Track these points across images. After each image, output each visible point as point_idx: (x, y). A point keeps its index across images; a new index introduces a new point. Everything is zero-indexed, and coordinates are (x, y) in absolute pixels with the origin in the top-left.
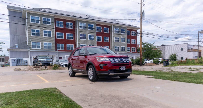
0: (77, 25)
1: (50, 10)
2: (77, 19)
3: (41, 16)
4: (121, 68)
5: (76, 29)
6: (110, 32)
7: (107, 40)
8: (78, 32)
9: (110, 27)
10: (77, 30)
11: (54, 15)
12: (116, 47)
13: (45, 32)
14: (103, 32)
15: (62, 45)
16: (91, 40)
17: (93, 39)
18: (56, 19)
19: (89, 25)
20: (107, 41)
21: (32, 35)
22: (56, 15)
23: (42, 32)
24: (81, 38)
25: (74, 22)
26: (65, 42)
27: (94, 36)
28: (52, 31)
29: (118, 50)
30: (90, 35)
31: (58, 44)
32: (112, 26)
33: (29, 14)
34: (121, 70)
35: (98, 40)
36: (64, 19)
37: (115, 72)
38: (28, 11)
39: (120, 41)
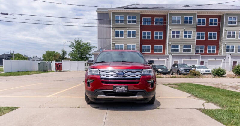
0: (169, 21)
1: (139, 6)
2: (169, 11)
3: (126, 14)
4: (115, 89)
5: (167, 25)
6: (219, 24)
7: (213, 37)
8: (169, 29)
9: (220, 17)
10: (168, 27)
11: (140, 11)
12: (228, 47)
13: (129, 32)
14: (207, 25)
15: (148, 47)
16: (188, 38)
17: (190, 36)
18: (142, 16)
19: (186, 18)
20: (215, 37)
21: (116, 37)
22: (142, 11)
23: (126, 32)
24: (173, 36)
25: (165, 17)
26: (153, 42)
27: (193, 32)
28: (137, 31)
29: (233, 51)
30: (187, 32)
31: (143, 46)
32: (224, 14)
33: (114, 14)
34: (117, 91)
35: (198, 37)
36: (153, 14)
37: (106, 93)
38: (113, 11)
39: (237, 37)
